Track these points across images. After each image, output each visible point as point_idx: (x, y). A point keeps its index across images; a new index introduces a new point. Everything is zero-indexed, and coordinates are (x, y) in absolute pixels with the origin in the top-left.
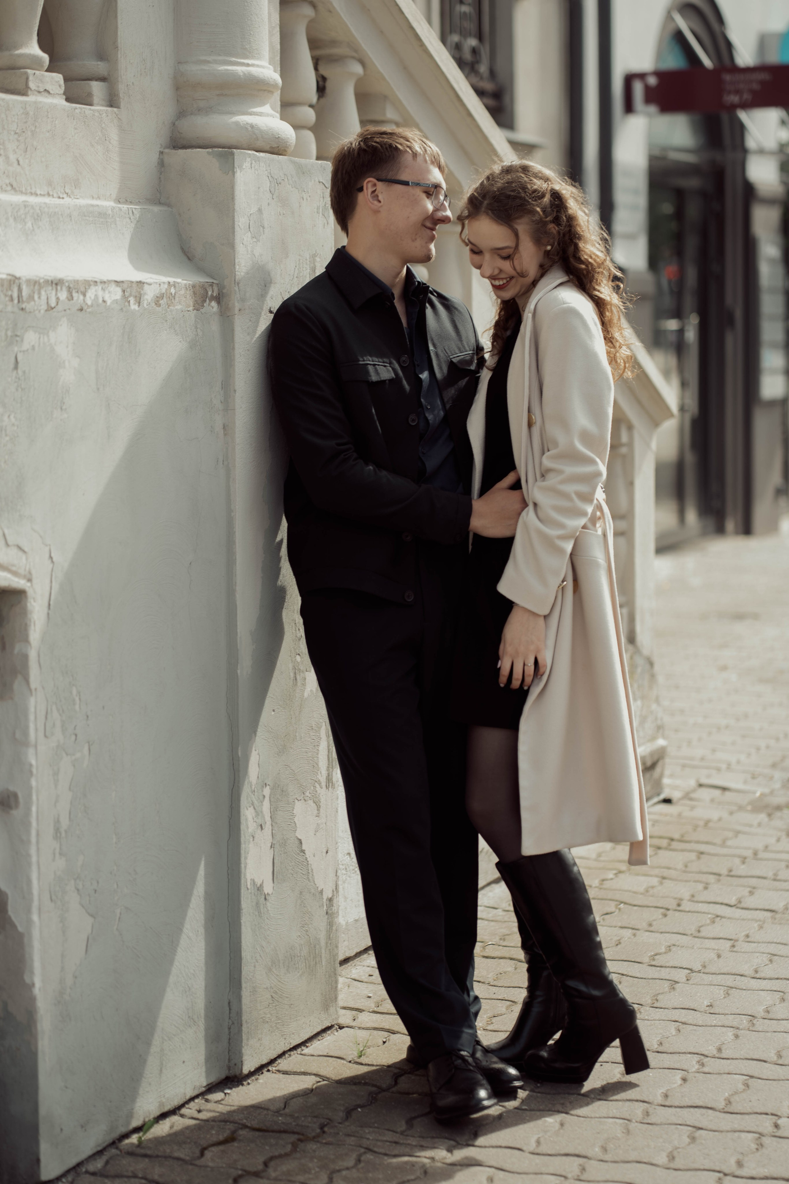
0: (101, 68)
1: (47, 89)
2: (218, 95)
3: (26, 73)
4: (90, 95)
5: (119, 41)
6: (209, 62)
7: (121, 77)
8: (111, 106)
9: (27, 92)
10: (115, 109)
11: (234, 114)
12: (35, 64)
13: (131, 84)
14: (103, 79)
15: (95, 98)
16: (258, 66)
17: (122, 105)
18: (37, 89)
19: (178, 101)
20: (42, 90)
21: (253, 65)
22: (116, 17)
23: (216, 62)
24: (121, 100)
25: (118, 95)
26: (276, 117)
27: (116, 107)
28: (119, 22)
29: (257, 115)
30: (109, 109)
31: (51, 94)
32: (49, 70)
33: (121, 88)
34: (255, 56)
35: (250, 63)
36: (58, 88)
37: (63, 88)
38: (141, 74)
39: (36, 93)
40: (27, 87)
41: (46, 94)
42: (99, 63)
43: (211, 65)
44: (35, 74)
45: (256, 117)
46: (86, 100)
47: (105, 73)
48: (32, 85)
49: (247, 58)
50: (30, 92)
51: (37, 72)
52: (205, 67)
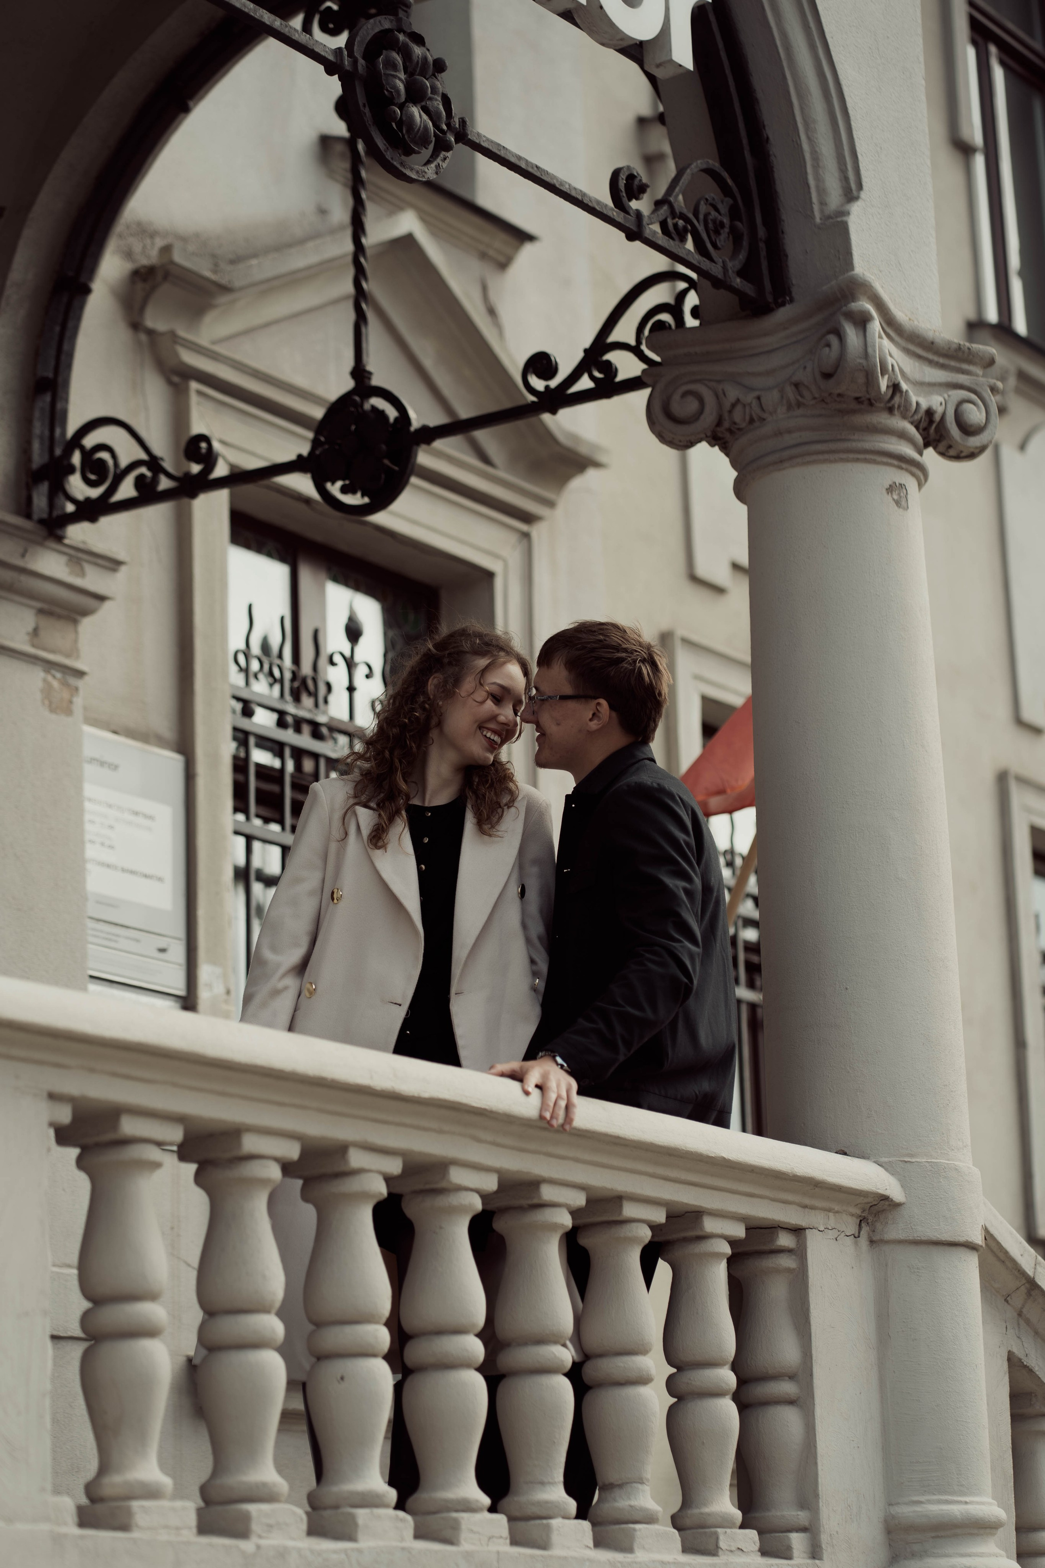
0: (802, 1517)
1: (740, 1547)
2: (933, 1537)
3: (716, 1533)
4: (789, 1548)
5: (820, 1489)
6: (921, 1502)
7: (823, 1527)
8: (814, 1558)
9: (717, 1552)
10: (817, 1561)
11: (951, 1556)
12: (726, 1523)
13: (835, 1533)
14: (804, 1530)
15: (794, 1551)
16: (978, 1503)
17: (825, 1556)
18: (728, 1548)
19: (890, 1545)
20: (733, 1548)
21: (971, 1503)
22: (816, 1464)
23: (929, 1502)
24: (824, 1551)
25: (820, 1547)
26: (1001, 1556)
27: (818, 1559)
28: (820, 1468)
29: (978, 1556)
30: (810, 1561)
31: (745, 1552)
32: (743, 1526)
33: (824, 1538)
34: (974, 1493)
35: (968, 1501)
36: (753, 1545)
37: (758, 1544)
38: (846, 1522)
39: (729, 1553)
40: (717, 1547)
41: (740, 1553)
42: (799, 1513)
43: (924, 1506)
44: (726, 1532)
45: (976, 1558)
46: (785, 1554)
47: (806, 1524)
48: (722, 1544)
49: (963, 1494)
50: (720, 1552)
51: (728, 1531)
52: (918, 1508)
